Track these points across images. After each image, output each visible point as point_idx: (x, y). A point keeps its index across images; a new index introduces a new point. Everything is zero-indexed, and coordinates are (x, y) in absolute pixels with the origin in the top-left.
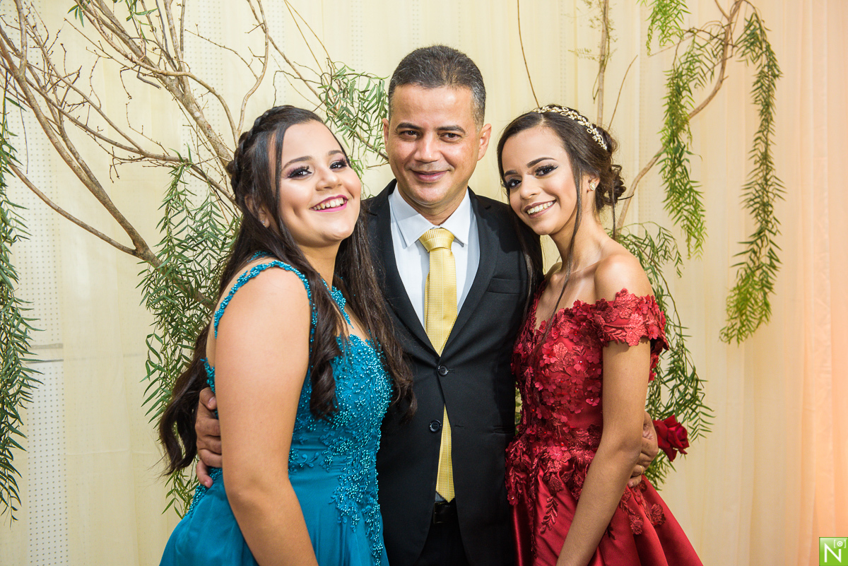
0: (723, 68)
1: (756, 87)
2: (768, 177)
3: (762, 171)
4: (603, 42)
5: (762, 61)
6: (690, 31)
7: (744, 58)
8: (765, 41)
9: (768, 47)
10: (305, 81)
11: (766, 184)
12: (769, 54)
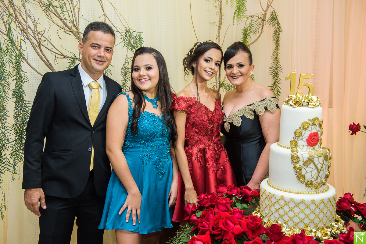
0: (262, 28)
1: (274, 35)
2: (278, 65)
3: (276, 63)
4: (220, 20)
5: (276, 26)
6: (251, 16)
7: (270, 25)
8: (277, 19)
9: (278, 21)
10: (120, 32)
11: (277, 67)
12: (278, 24)
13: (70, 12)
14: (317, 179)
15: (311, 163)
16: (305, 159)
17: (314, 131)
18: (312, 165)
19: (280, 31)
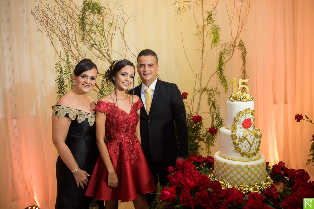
0: (233, 52)
1: (242, 56)
2: (245, 75)
4: (203, 47)
5: (243, 50)
6: (225, 44)
7: (239, 49)
9: (244, 46)
12: (245, 49)
13: (106, 48)
14: (250, 151)
15: (245, 140)
16: (241, 137)
17: (247, 118)
18: (246, 141)
19: (246, 53)
